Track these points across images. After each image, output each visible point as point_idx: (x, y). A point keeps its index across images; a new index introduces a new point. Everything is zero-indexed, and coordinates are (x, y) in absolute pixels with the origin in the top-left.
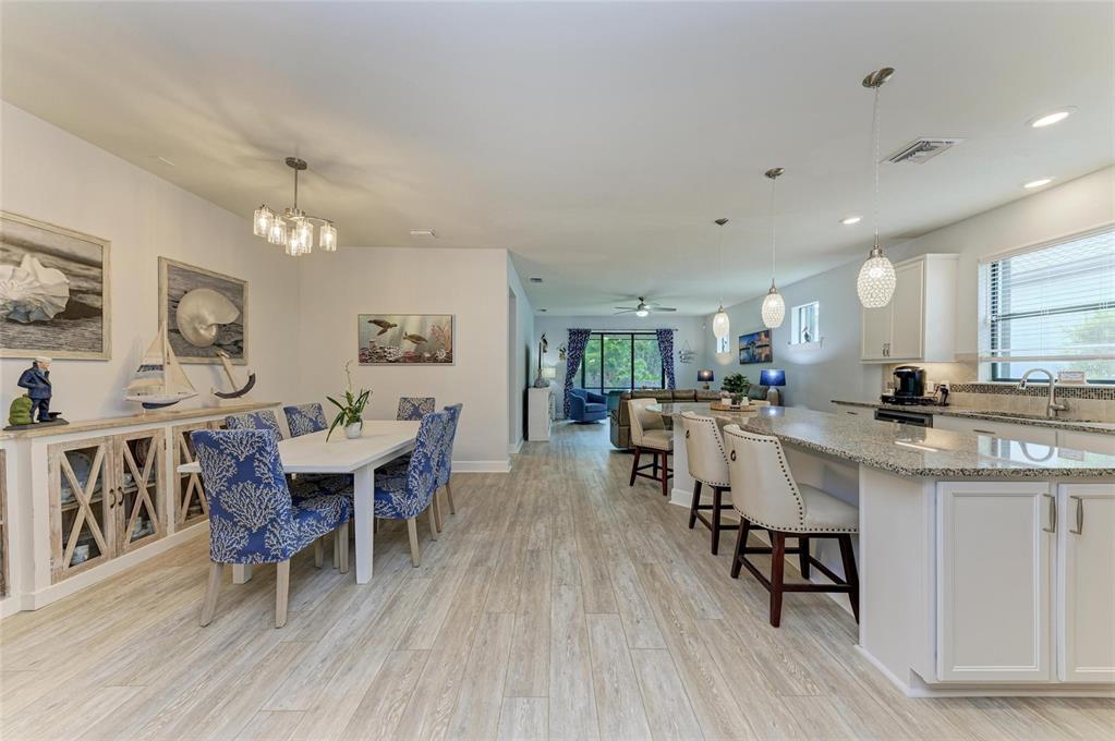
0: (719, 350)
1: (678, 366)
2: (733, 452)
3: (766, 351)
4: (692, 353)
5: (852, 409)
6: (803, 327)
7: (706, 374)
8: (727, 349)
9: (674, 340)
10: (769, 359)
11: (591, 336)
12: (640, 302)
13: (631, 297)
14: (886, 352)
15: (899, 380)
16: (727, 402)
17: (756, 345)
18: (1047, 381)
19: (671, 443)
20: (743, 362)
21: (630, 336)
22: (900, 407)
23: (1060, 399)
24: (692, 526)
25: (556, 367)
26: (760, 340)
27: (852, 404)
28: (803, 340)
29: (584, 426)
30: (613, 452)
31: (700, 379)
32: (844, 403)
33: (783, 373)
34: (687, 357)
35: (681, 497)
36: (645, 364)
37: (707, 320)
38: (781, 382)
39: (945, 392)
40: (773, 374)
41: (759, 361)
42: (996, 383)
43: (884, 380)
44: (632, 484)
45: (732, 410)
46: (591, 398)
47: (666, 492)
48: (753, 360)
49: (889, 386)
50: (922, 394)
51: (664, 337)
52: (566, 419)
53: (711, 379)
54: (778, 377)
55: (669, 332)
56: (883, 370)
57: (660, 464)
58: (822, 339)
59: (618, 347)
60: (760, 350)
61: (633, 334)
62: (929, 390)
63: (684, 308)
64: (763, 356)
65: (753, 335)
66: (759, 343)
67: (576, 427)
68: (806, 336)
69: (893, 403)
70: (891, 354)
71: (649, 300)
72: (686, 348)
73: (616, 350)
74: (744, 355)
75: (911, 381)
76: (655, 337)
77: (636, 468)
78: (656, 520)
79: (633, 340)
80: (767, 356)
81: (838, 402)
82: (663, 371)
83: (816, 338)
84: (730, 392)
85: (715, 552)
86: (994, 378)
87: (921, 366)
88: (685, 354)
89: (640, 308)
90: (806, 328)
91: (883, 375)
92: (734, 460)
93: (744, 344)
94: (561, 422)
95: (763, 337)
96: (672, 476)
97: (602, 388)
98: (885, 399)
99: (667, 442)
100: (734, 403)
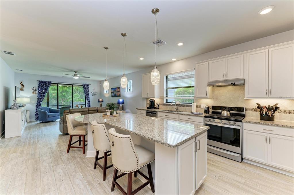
0: (105, 92)
1: (91, 97)
2: (113, 142)
3: (119, 93)
4: (96, 93)
5: (141, 111)
6: (128, 87)
7: (101, 100)
8: (108, 92)
9: (90, 88)
10: (120, 96)
11: (51, 85)
12: (75, 73)
13: (71, 71)
14: (147, 95)
15: (150, 103)
16: (108, 114)
17: (116, 92)
18: (175, 103)
19: (87, 132)
20: (112, 96)
21: (71, 86)
22: (151, 110)
23: (177, 107)
24: (95, 168)
25: (30, 98)
26: (117, 90)
27: (141, 109)
28: (128, 91)
29: (47, 124)
30: (60, 135)
31: (99, 102)
32: (139, 109)
33: (124, 100)
34: (94, 94)
35: (91, 154)
36: (79, 96)
37: (101, 82)
38: (123, 103)
39: (158, 105)
40: (121, 100)
41: (117, 96)
42: (166, 103)
43: (146, 102)
44: (68, 152)
45: (110, 117)
46: (51, 111)
47: (84, 153)
48: (115, 96)
49: (148, 104)
50: (154, 106)
51: (86, 87)
52: (37, 121)
53: (102, 102)
54: (122, 101)
55: (88, 85)
56: (147, 100)
57: (82, 139)
58: (133, 91)
59: (67, 89)
60: (117, 93)
61: (73, 85)
62: (156, 105)
63: (93, 77)
64: (118, 95)
65: (115, 88)
66: (117, 91)
67: (43, 124)
68: (129, 90)
69: (149, 109)
70: (149, 96)
71: (79, 73)
72: (94, 91)
73: (66, 90)
74: (113, 94)
75: (153, 103)
76: (82, 86)
77: (70, 144)
78: (78, 171)
79: (73, 87)
80: (119, 95)
81: (138, 109)
82: (86, 99)
83: (131, 90)
84: (110, 110)
85: (104, 180)
86: (166, 102)
87: (154, 99)
88: (94, 93)
89: (75, 75)
90: (129, 87)
91: (147, 101)
92: (113, 146)
93: (113, 91)
94: (33, 123)
95: (118, 89)
96: (87, 145)
97: (58, 106)
98: (148, 108)
99: (85, 132)
100: (111, 114)
